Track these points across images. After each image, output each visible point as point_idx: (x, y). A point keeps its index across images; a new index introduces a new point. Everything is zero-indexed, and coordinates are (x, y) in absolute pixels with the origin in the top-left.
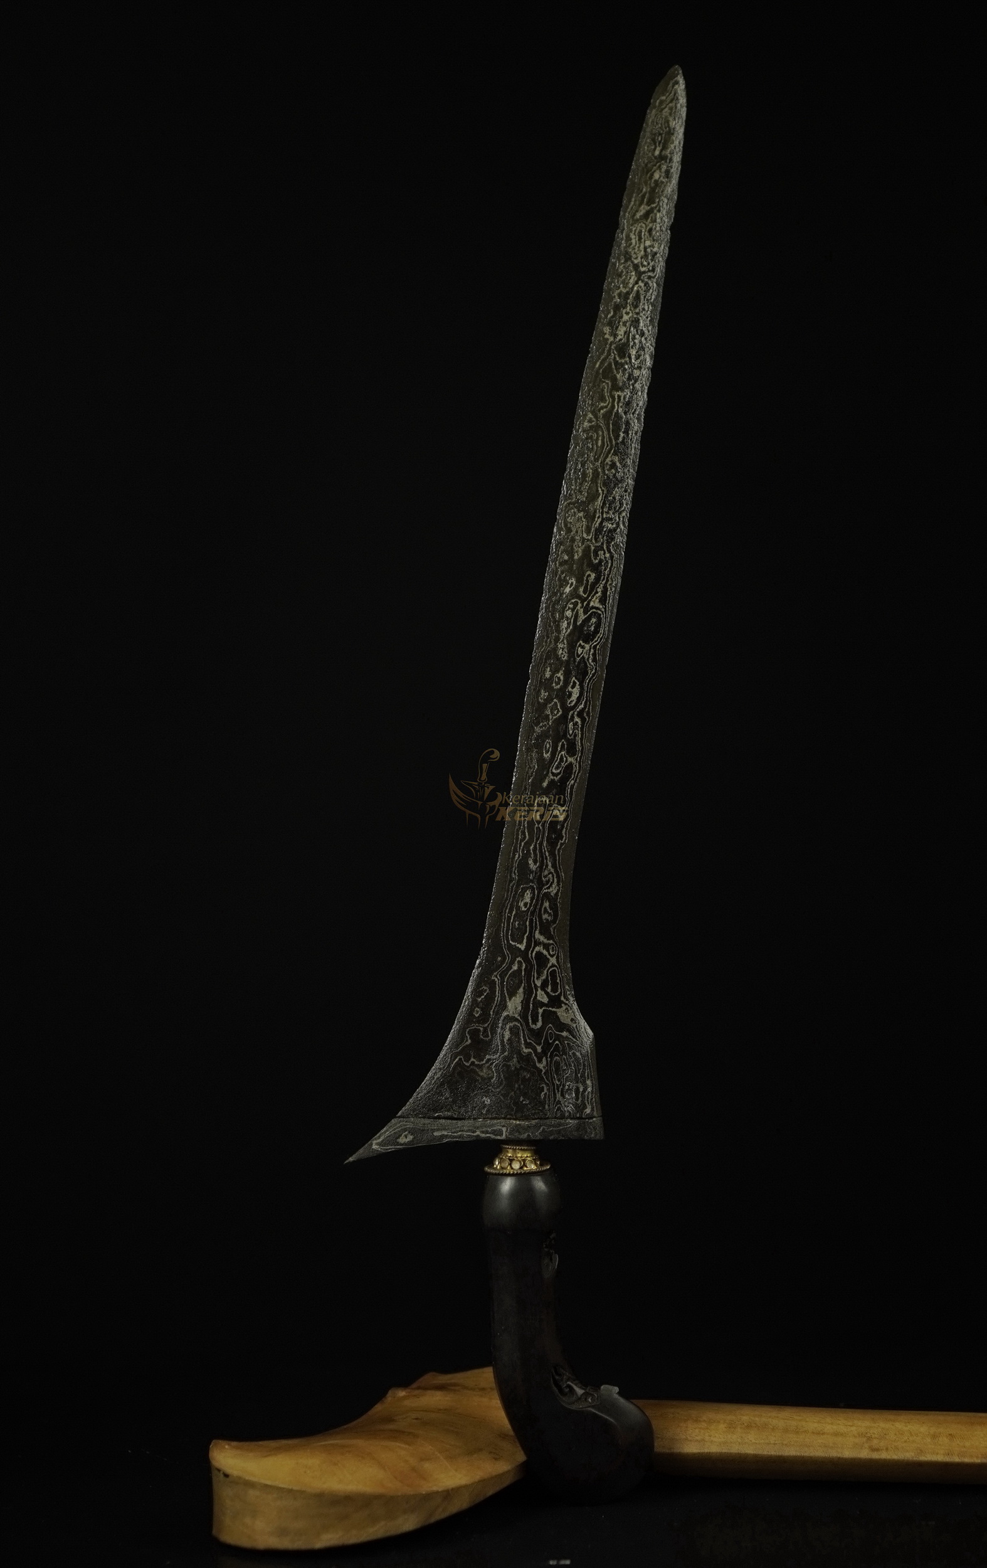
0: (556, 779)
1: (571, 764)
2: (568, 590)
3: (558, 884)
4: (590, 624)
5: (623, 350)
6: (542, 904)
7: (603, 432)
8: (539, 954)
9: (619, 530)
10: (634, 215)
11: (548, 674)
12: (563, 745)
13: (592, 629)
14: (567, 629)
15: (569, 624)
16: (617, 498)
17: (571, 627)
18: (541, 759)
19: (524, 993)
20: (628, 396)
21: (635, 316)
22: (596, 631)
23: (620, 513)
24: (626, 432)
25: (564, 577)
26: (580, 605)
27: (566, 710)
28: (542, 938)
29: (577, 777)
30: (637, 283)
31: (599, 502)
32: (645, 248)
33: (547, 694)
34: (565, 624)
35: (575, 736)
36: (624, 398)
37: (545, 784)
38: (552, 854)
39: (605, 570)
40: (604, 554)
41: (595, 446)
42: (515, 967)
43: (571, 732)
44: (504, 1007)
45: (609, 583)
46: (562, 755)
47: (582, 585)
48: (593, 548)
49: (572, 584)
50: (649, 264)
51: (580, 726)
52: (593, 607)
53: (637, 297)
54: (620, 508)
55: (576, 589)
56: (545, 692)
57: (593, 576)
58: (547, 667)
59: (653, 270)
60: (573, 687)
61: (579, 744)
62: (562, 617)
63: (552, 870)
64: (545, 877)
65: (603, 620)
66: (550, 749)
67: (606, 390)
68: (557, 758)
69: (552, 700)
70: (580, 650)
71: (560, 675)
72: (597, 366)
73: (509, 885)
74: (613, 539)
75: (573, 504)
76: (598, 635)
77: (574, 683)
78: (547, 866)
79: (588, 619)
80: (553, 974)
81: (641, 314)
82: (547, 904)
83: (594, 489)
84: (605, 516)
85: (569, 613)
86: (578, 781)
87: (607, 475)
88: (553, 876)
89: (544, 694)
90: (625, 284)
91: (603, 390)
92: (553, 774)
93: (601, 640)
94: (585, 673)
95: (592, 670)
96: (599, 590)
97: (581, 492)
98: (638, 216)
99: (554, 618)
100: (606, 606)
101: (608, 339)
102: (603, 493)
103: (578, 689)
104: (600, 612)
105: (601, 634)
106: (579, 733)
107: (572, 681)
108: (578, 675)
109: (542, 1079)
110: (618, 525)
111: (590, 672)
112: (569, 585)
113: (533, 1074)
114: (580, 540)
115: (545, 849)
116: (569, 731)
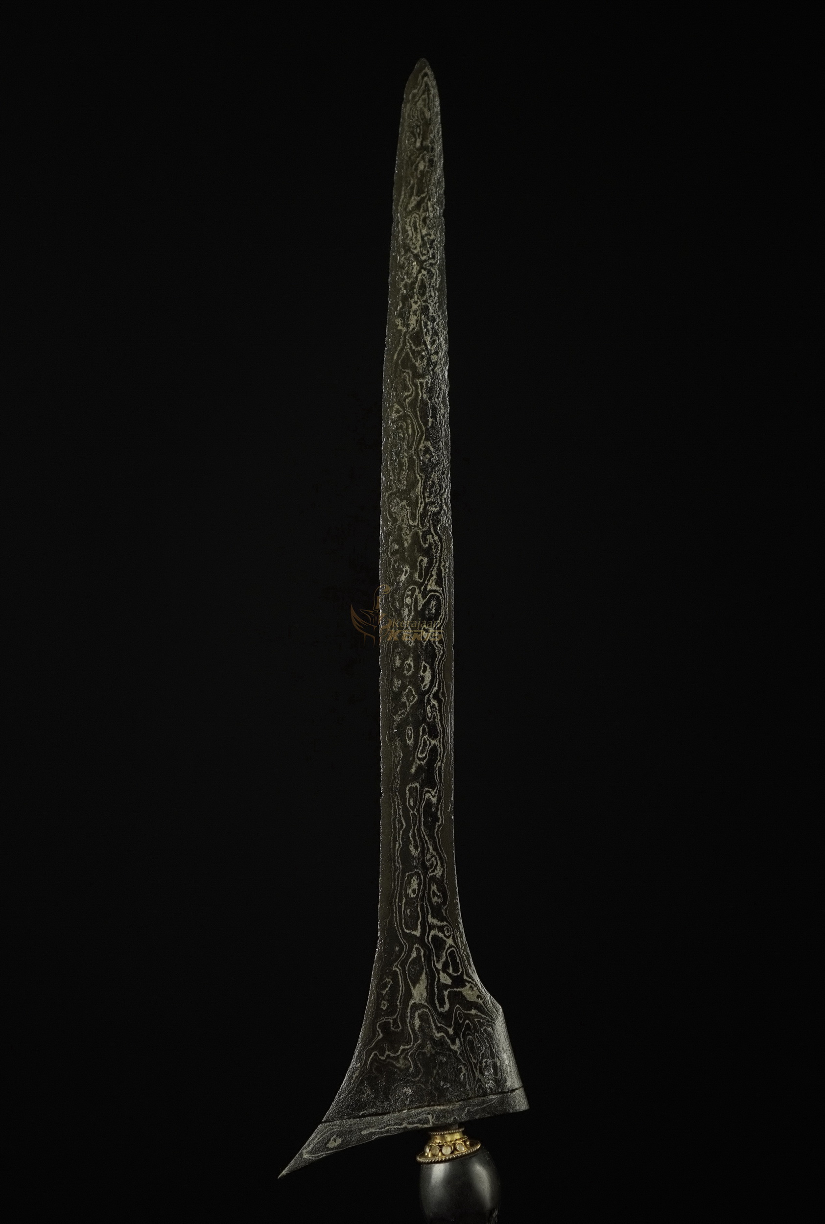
0: (423, 763)
1: (435, 746)
2: (403, 578)
3: (442, 866)
4: (430, 607)
5: (417, 338)
6: (430, 888)
7: (412, 421)
8: (435, 937)
9: (442, 512)
10: (407, 207)
11: (398, 663)
12: (424, 730)
13: (434, 611)
14: (408, 616)
15: (410, 611)
16: (436, 481)
17: (413, 613)
18: (405, 746)
19: (427, 978)
20: (429, 382)
21: (424, 304)
22: (438, 613)
23: (442, 495)
24: (434, 416)
25: (398, 566)
26: (417, 591)
28: (435, 922)
29: (443, 757)
30: (420, 272)
31: (419, 488)
32: (422, 237)
33: (400, 682)
34: (406, 612)
35: (434, 718)
36: (427, 383)
37: (413, 771)
38: (431, 837)
39: (436, 553)
40: (433, 537)
41: (407, 436)
42: (414, 955)
43: (430, 715)
44: (409, 995)
45: (443, 564)
46: (424, 739)
47: (416, 570)
48: (421, 534)
49: (406, 571)
50: (428, 252)
51: (437, 708)
52: (431, 591)
53: (423, 286)
54: (440, 491)
55: (411, 576)
56: (398, 681)
57: (426, 560)
58: (396, 656)
59: (434, 257)
60: (424, 671)
61: (440, 726)
62: (402, 604)
63: (434, 853)
64: (428, 861)
65: (443, 601)
66: (413, 735)
67: (407, 379)
68: (421, 742)
69: (406, 687)
71: (410, 661)
72: (395, 357)
73: (394, 874)
74: (439, 521)
75: (395, 494)
76: (441, 616)
77: (425, 667)
78: (428, 850)
79: (428, 603)
80: (451, 954)
81: (429, 301)
82: (434, 887)
83: (412, 476)
84: (427, 501)
85: (408, 600)
86: (444, 761)
87: (422, 461)
88: (436, 859)
89: (397, 683)
90: (409, 274)
91: (404, 380)
92: (419, 759)
93: (443, 621)
94: (433, 656)
95: (439, 652)
96: (433, 573)
97: (399, 481)
98: (410, 207)
99: (394, 607)
100: (443, 588)
101: (401, 330)
102: (422, 479)
103: (429, 672)
104: (438, 594)
105: (442, 615)
106: (437, 715)
107: (422, 666)
108: (427, 659)
109: (458, 1060)
110: (441, 507)
111: (438, 654)
112: (404, 573)
113: (449, 1057)
114: (407, 528)
115: (423, 833)
116: (427, 714)
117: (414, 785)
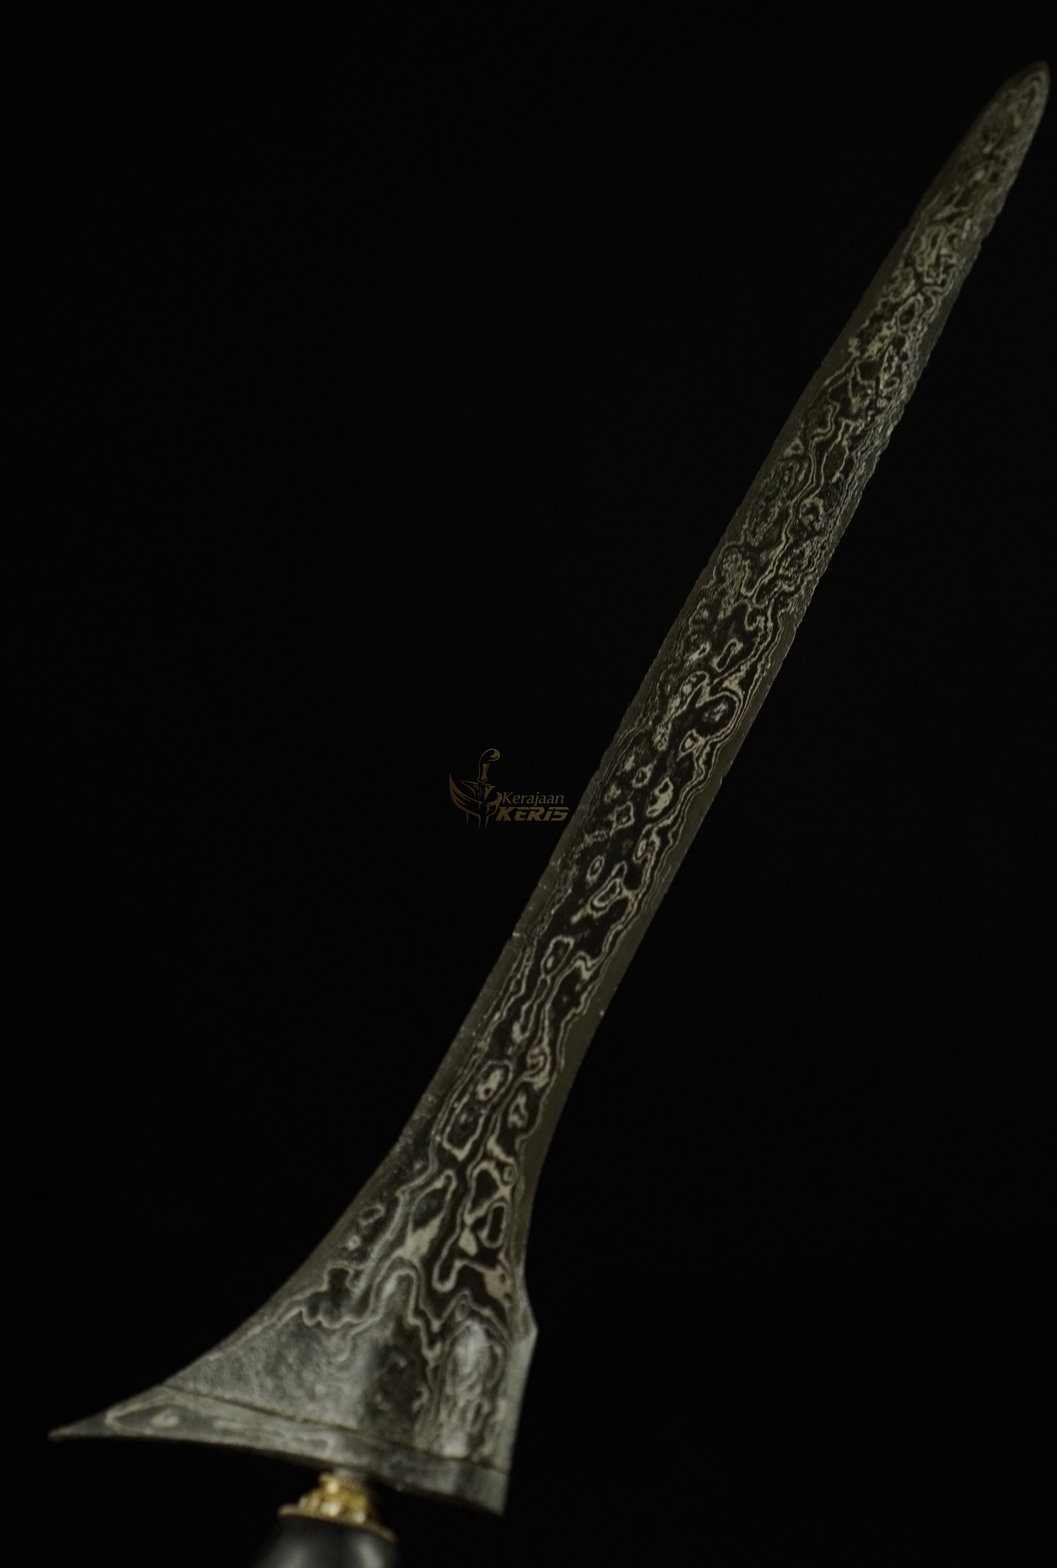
0: (596, 915)
1: (625, 901)
2: (695, 656)
3: (551, 1074)
4: (715, 711)
5: (870, 370)
6: (514, 1098)
7: (810, 465)
8: (484, 1176)
9: (796, 596)
10: (934, 214)
11: (629, 765)
12: (621, 870)
13: (717, 718)
14: (677, 709)
15: (682, 703)
16: (807, 553)
17: (685, 708)
18: (580, 883)
19: (441, 1227)
20: (860, 429)
21: (900, 333)
22: (723, 722)
23: (807, 575)
24: (846, 473)
25: (695, 640)
26: (707, 681)
27: (641, 820)
28: (497, 1151)
29: (630, 922)
30: (914, 294)
31: (778, 551)
32: (938, 257)
33: (619, 792)
34: (677, 702)
35: (645, 861)
36: (856, 428)
37: (575, 919)
38: (555, 1026)
39: (761, 643)
40: (766, 621)
41: (793, 482)
42: (439, 1184)
43: (640, 853)
44: (399, 1241)
45: (763, 662)
46: (614, 885)
47: (719, 655)
48: (750, 609)
49: (704, 650)
50: (938, 275)
51: (657, 849)
52: (726, 689)
53: (910, 313)
54: (807, 567)
55: (708, 659)
56: (617, 789)
57: (739, 646)
58: (631, 756)
59: (943, 284)
60: (663, 791)
61: (648, 875)
62: (676, 690)
63: (547, 1050)
64: (533, 1057)
65: (738, 711)
66: (600, 870)
67: (830, 415)
68: (607, 885)
69: (624, 802)
70: (689, 743)
71: (648, 770)
72: (827, 382)
73: (471, 1057)
74: (785, 605)
75: (739, 547)
76: (724, 730)
77: (666, 787)
78: (541, 1041)
79: (715, 703)
80: (498, 1213)
81: (910, 334)
82: (521, 1100)
83: (775, 534)
84: (781, 572)
85: (687, 689)
86: (630, 927)
87: (800, 521)
88: (546, 1060)
89: (614, 791)
90: (897, 292)
91: (826, 413)
92: (593, 907)
93: (725, 738)
94: (689, 777)
95: (699, 775)
96: (742, 667)
97: (754, 533)
98: (939, 216)
99: (662, 688)
100: (747, 693)
101: (851, 354)
102: (787, 542)
103: (669, 795)
104: (735, 698)
105: (728, 729)
106: (651, 859)
107: (663, 783)
108: (675, 776)
109: (424, 1377)
110: (798, 589)
111: (694, 777)
112: (699, 651)
113: (411, 1363)
114: (734, 595)
115: (544, 1014)
116: (637, 851)
117: (566, 940)
